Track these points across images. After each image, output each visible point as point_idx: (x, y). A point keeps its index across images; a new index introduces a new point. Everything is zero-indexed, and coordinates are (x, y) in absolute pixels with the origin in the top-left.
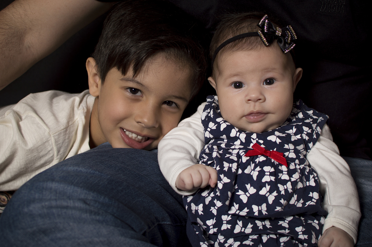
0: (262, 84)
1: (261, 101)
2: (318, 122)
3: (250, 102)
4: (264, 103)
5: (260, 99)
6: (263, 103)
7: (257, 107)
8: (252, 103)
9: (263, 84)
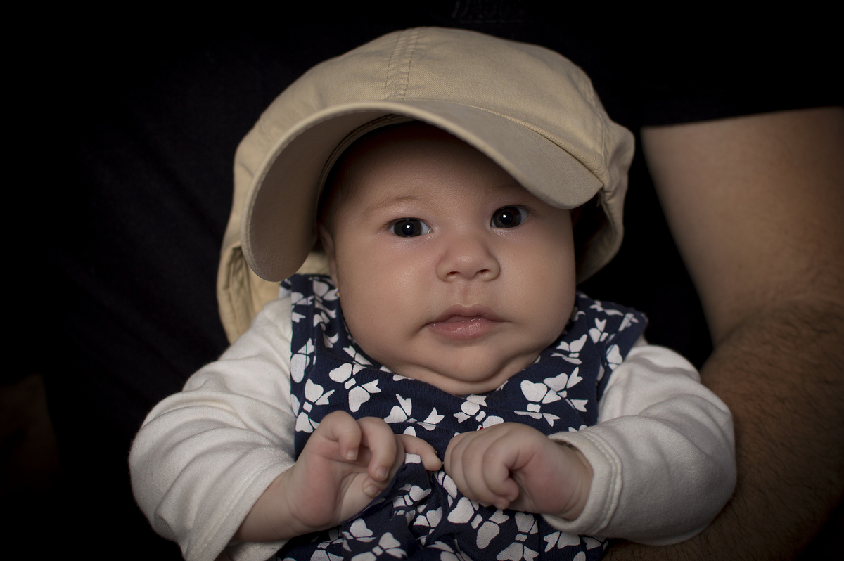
0: (488, 224)
1: (487, 275)
2: (621, 328)
3: (452, 277)
4: (496, 282)
5: (483, 271)
6: (493, 283)
7: (473, 296)
8: (459, 283)
9: (491, 226)
